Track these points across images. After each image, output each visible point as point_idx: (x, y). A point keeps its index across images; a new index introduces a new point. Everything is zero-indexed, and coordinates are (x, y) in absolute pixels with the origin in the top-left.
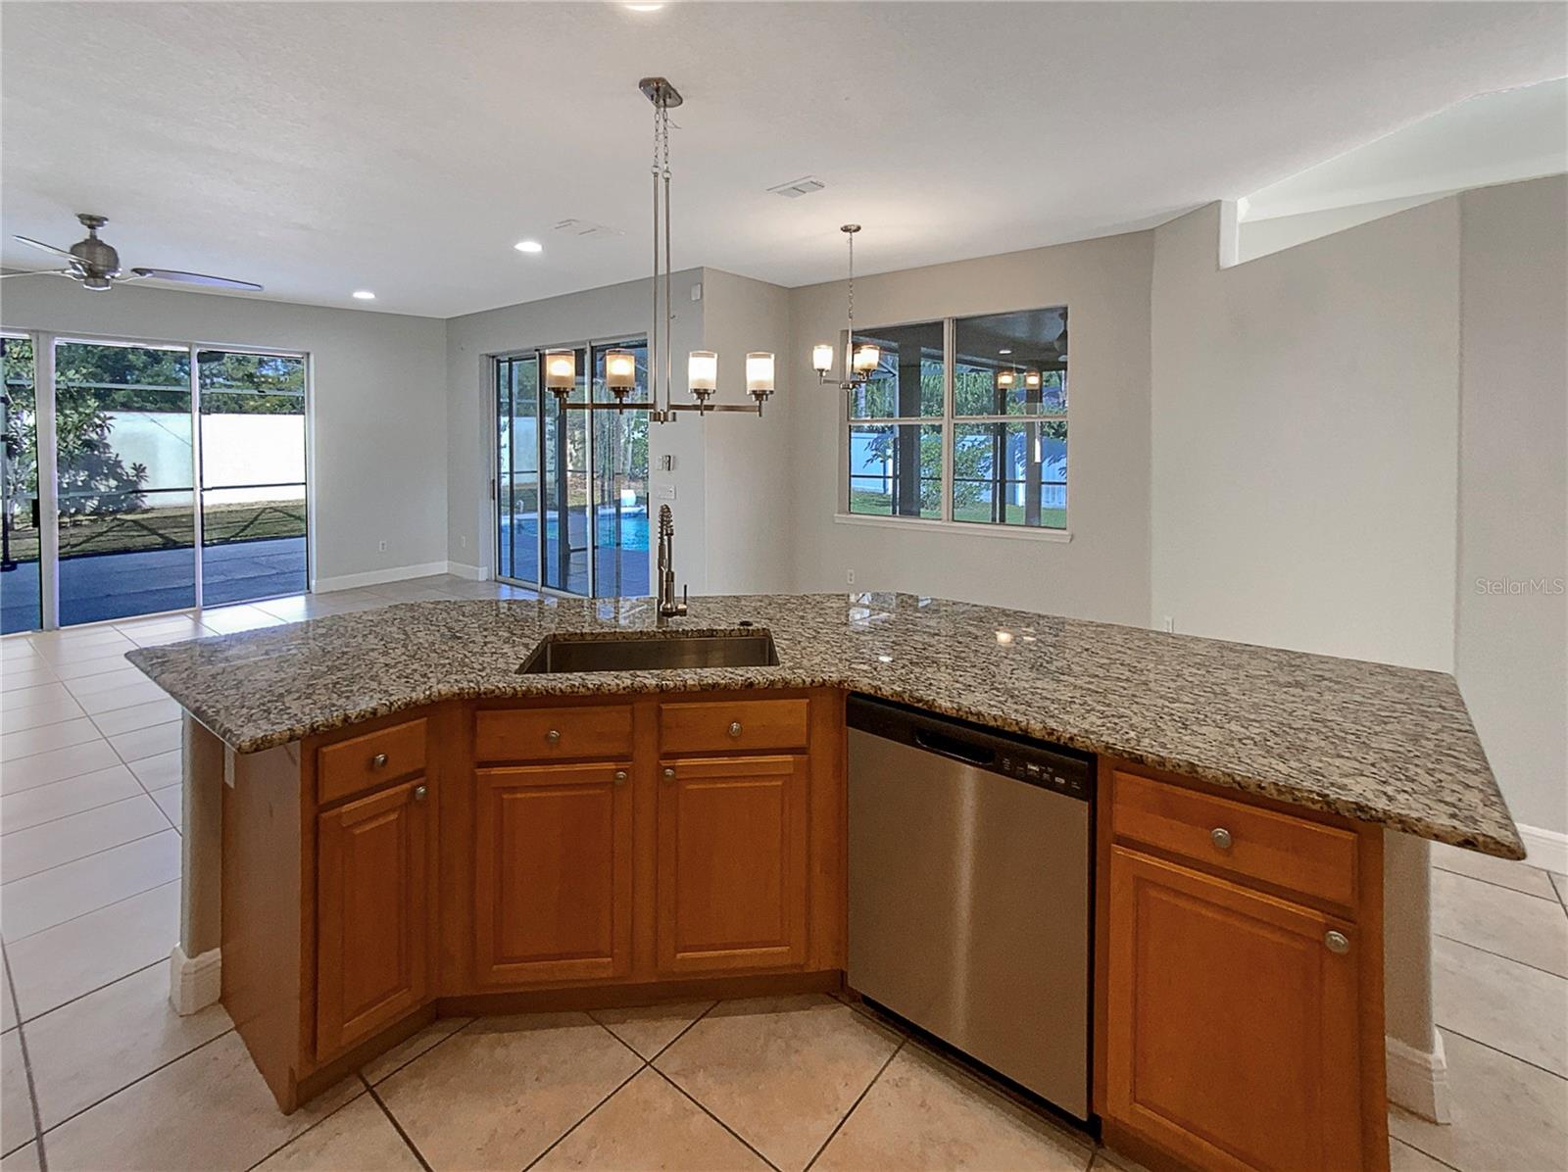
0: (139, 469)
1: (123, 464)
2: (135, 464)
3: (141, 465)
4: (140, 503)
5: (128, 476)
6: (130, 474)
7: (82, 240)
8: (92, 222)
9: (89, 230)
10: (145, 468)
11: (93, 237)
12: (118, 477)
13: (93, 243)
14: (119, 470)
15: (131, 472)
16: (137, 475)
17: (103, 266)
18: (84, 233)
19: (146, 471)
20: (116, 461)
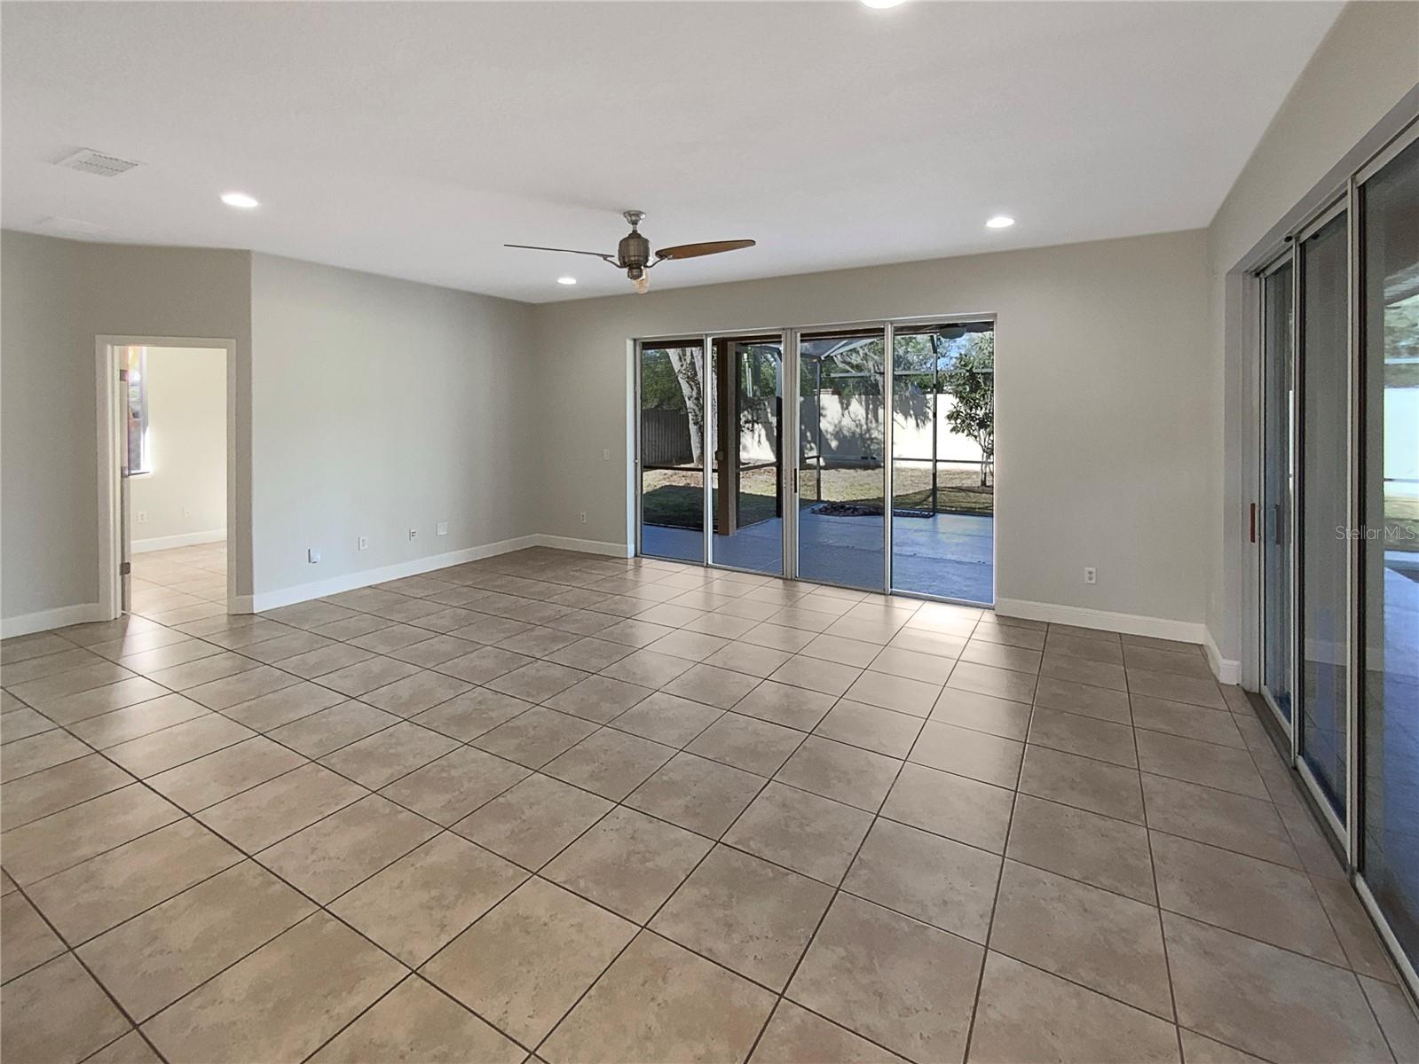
7: (627, 235)
8: (634, 217)
9: (631, 226)
11: (635, 232)
13: (635, 235)
17: (635, 256)
18: (629, 229)
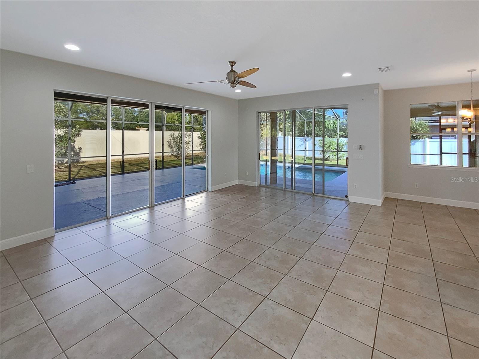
0: (80, 149)
1: (76, 147)
2: (79, 147)
3: (80, 147)
4: (80, 160)
5: (77, 151)
6: (77, 150)
10: (81, 148)
12: (74, 151)
13: (232, 71)
14: (74, 149)
15: (78, 150)
16: (79, 150)
17: (233, 79)
19: (82, 149)
20: (73, 146)
